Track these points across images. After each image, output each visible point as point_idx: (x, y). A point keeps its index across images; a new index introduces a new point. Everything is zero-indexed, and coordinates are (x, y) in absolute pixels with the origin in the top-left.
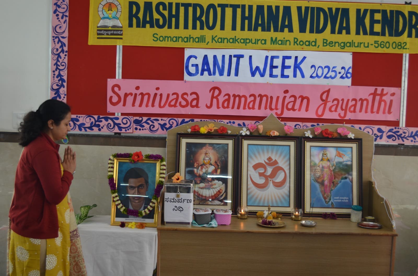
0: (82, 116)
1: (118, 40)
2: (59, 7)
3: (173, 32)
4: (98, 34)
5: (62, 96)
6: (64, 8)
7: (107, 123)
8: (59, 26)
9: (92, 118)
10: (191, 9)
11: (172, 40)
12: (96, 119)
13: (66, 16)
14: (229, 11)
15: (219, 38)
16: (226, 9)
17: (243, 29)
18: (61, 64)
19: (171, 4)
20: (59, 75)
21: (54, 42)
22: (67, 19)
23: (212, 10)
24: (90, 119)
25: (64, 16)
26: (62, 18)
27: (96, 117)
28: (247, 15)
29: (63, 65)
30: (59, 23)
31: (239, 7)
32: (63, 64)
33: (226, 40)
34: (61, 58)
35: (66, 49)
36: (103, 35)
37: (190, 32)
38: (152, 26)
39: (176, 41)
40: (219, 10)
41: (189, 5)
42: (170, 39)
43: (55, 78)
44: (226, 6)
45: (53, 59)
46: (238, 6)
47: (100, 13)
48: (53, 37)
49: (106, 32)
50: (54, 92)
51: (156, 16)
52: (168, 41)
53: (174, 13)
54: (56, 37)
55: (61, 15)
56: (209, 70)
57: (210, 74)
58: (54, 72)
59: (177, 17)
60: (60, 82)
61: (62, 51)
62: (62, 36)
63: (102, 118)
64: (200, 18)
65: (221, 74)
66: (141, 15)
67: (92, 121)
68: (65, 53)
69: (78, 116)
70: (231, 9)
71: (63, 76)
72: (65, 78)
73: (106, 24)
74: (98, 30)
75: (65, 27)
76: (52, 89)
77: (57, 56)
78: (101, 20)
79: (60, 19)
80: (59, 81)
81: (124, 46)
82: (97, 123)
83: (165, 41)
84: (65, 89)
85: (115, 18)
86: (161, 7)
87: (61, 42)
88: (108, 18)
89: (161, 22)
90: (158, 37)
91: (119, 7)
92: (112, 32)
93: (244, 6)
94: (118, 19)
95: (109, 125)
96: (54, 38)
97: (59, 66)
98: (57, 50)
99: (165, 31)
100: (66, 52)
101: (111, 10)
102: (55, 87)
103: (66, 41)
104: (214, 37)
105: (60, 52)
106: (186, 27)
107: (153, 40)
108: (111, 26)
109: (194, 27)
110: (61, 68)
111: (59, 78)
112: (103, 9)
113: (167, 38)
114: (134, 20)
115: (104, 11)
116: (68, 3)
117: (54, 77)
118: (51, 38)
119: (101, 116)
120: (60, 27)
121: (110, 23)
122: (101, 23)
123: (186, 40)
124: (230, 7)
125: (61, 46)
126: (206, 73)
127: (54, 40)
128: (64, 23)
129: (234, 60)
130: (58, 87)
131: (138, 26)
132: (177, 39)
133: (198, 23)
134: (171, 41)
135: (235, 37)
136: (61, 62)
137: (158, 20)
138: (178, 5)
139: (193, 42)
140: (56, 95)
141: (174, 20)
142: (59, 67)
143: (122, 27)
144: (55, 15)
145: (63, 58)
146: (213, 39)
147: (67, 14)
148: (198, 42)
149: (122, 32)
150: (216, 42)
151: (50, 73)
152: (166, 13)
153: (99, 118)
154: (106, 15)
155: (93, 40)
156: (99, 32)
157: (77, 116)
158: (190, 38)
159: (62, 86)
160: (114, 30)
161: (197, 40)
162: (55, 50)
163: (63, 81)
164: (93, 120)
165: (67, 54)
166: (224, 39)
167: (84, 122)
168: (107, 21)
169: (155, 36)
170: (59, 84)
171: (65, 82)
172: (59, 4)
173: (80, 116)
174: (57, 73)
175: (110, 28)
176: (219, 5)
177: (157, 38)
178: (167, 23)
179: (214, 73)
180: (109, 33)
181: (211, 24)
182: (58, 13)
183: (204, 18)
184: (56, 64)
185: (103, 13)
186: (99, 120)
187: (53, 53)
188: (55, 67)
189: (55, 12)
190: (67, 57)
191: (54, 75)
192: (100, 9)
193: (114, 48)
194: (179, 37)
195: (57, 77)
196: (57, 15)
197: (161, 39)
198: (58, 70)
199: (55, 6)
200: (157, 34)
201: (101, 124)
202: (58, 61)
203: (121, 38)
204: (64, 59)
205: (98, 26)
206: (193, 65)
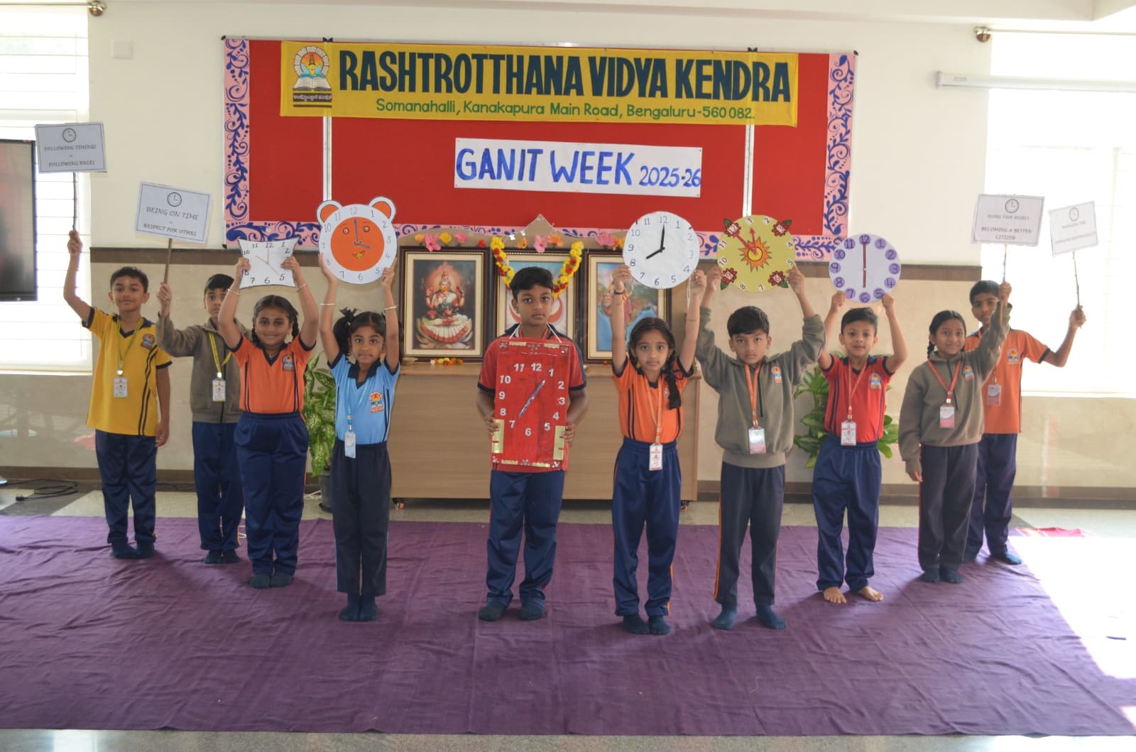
0: (273, 222)
1: (325, 109)
2: (235, 59)
3: (406, 97)
4: (295, 100)
5: (243, 193)
6: (242, 61)
7: (311, 233)
8: (236, 88)
9: (288, 226)
10: (432, 62)
11: (405, 108)
12: (295, 228)
13: (246, 73)
14: (488, 65)
15: (476, 105)
16: (485, 61)
17: (509, 91)
18: (240, 145)
19: (402, 55)
20: (238, 162)
21: (229, 112)
22: (248, 77)
23: (463, 64)
24: (286, 227)
25: (243, 74)
26: (240, 76)
27: (294, 224)
28: (515, 70)
29: (243, 147)
30: (235, 83)
31: (504, 59)
32: (242, 145)
33: (484, 108)
34: (239, 136)
35: (246, 122)
36: (303, 100)
37: (432, 96)
38: (375, 88)
39: (411, 110)
40: (474, 63)
41: (430, 56)
42: (402, 106)
43: (232, 166)
44: (485, 56)
45: (227, 137)
46: (502, 57)
47: (297, 68)
48: (227, 104)
49: (306, 98)
50: (231, 188)
51: (381, 72)
52: (399, 110)
53: (407, 68)
54: (231, 105)
55: (237, 71)
56: (491, 171)
57: (493, 177)
58: (229, 157)
59: (412, 73)
60: (240, 172)
61: (242, 125)
62: (241, 102)
63: (304, 225)
64: (446, 76)
65: (509, 177)
66: (358, 71)
67: (288, 230)
68: (245, 129)
69: (268, 222)
70: (492, 61)
71: (243, 163)
72: (247, 166)
73: (307, 85)
74: (295, 94)
75: (245, 89)
76: (228, 183)
77: (233, 133)
78: (299, 79)
79: (237, 77)
80: (237, 170)
81: (334, 119)
82: (296, 233)
83: (395, 109)
84: (247, 183)
85: (320, 75)
86: (388, 59)
87: (239, 112)
88: (308, 76)
89: (389, 82)
90: (385, 104)
91: (325, 59)
92: (316, 97)
93: (510, 58)
94: (324, 77)
95: (315, 236)
96: (229, 106)
97: (237, 148)
98: (234, 124)
99: (394, 96)
100: (247, 127)
101: (314, 64)
102: (232, 180)
103: (246, 110)
104: (467, 103)
105: (238, 128)
106: (426, 89)
107: (378, 109)
108: (314, 87)
109: (438, 89)
110: (240, 150)
111: (238, 166)
112: (301, 62)
113: (397, 106)
114: (349, 79)
115: (302, 65)
116: (249, 54)
117: (229, 165)
118: (223, 107)
119: (302, 223)
120: (237, 90)
121: (312, 84)
122: (300, 83)
123: (425, 108)
124: (490, 58)
125: (240, 119)
126: (487, 175)
127: (228, 108)
128: (243, 83)
129: (529, 157)
130: (236, 180)
131: (354, 87)
132: (413, 106)
133: (444, 83)
134: (403, 110)
135: (499, 103)
136: (239, 141)
137: (383, 79)
138: (412, 56)
139: (437, 111)
140: (234, 192)
141: (407, 78)
142: (236, 150)
143: (330, 90)
144: (229, 71)
145: (242, 136)
146: (466, 106)
147: (247, 69)
148: (444, 110)
149: (330, 97)
150: (471, 111)
151: (224, 160)
152: (396, 68)
153: (299, 225)
154: (306, 72)
155: (287, 109)
156: (296, 97)
157: (266, 224)
158: (432, 106)
159: (243, 177)
160: (319, 94)
161: (442, 108)
162: (230, 124)
163: (244, 170)
164: (290, 229)
165: (248, 129)
166: (482, 106)
167: (277, 232)
168: (308, 79)
169: (380, 102)
170: (238, 176)
171: (246, 172)
172: (234, 54)
173: (271, 222)
174: (234, 158)
175: (313, 91)
176: (474, 56)
177: (383, 106)
178: (397, 83)
179: (499, 177)
180: (312, 98)
181: (462, 83)
182: (233, 68)
183: (451, 76)
184: (232, 145)
185: (301, 68)
186: (299, 229)
187: (226, 127)
188: (231, 149)
189: (229, 66)
190: (248, 135)
191: (230, 161)
192: (297, 63)
193: (318, 121)
194: (416, 105)
195: (235, 165)
196: (233, 72)
197: (389, 107)
198: (235, 155)
199: (229, 57)
200: (383, 100)
201: (303, 235)
202: (235, 140)
203: (330, 107)
204: (245, 137)
205: (295, 87)
206: (467, 164)
